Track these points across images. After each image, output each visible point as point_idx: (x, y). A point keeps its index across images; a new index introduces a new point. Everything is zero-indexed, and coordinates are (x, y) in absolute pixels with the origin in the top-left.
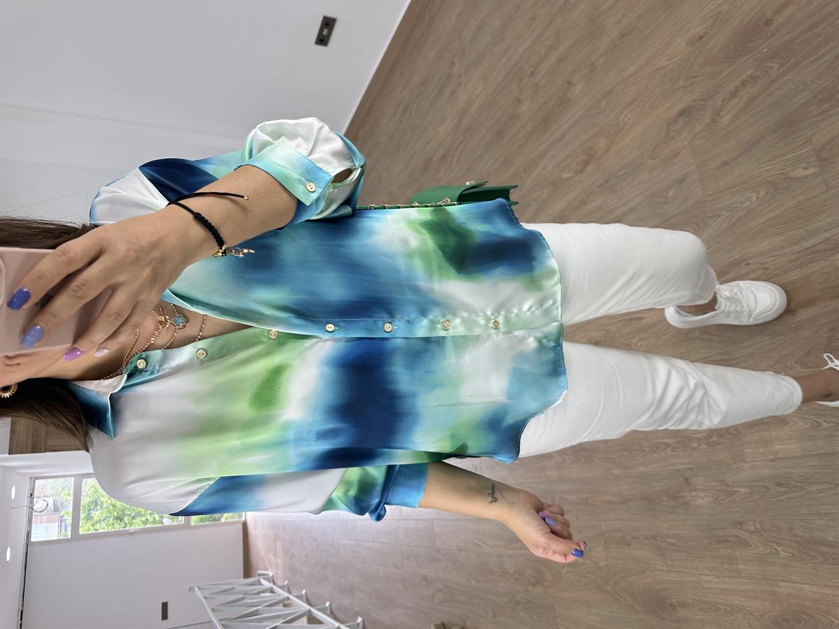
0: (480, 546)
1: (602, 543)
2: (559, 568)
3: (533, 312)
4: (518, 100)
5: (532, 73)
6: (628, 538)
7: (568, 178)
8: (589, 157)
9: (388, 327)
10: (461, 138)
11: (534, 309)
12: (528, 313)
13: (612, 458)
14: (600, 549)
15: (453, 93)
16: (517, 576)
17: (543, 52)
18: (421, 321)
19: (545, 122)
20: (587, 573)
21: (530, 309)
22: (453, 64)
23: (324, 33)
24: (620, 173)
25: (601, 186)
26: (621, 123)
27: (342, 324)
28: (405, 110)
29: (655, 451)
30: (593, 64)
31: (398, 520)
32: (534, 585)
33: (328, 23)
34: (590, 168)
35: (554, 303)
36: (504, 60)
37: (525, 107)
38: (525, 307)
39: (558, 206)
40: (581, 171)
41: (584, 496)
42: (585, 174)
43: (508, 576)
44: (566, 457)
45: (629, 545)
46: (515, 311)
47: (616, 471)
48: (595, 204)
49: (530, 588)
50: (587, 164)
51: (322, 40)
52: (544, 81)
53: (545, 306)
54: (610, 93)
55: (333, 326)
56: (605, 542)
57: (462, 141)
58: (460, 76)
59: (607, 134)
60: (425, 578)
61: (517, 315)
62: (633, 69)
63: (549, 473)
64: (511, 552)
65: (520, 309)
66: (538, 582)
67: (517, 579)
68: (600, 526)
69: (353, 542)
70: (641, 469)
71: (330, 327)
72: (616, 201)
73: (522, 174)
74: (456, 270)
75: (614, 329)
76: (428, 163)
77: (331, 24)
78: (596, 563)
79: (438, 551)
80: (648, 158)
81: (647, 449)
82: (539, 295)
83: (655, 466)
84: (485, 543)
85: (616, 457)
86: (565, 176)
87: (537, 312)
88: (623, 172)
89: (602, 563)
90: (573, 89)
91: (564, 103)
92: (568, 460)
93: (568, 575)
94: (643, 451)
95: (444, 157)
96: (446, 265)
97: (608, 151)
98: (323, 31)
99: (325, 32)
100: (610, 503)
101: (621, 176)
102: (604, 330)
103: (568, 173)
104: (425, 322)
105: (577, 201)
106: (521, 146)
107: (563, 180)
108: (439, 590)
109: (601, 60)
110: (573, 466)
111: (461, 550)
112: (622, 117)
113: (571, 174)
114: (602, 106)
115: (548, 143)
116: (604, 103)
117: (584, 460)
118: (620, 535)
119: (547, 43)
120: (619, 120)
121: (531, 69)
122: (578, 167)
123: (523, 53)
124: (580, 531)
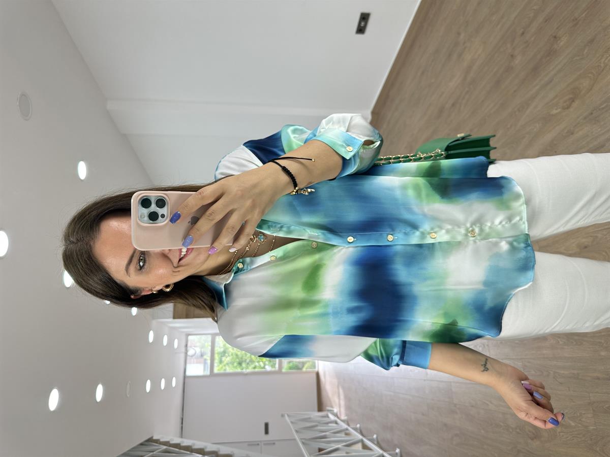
0: (488, 405)
1: (592, 411)
3: (503, 226)
4: (512, 56)
5: (523, 34)
7: (557, 114)
8: (574, 95)
9: (390, 238)
10: (467, 89)
11: (504, 223)
12: (500, 226)
13: (600, 342)
14: (590, 415)
15: (460, 55)
16: (518, 430)
17: (532, 14)
18: (414, 233)
19: (535, 70)
20: (578, 434)
21: (501, 223)
22: (459, 34)
23: (362, 25)
24: (603, 106)
25: (585, 118)
26: (602, 65)
27: (358, 236)
28: (423, 73)
30: (576, 19)
31: (425, 380)
32: (532, 439)
33: (365, 17)
34: (575, 105)
35: (521, 219)
36: (499, 27)
37: (518, 61)
38: (497, 222)
39: (548, 137)
40: (568, 107)
41: (575, 372)
42: (571, 110)
43: (511, 430)
44: (559, 340)
46: (489, 224)
47: (603, 353)
48: (581, 133)
49: (530, 441)
50: (573, 101)
51: (361, 30)
52: (533, 39)
53: (513, 222)
54: (592, 41)
55: (352, 238)
56: (594, 411)
57: (467, 92)
58: (464, 43)
59: (590, 75)
60: (445, 425)
61: (490, 227)
63: (545, 352)
65: (493, 223)
66: (536, 436)
67: (519, 433)
68: (590, 397)
71: (351, 239)
72: (599, 130)
73: (517, 113)
74: (441, 196)
75: (599, 235)
76: (441, 110)
77: (367, 17)
78: (586, 427)
79: (455, 405)
82: (508, 213)
84: (491, 403)
85: (603, 341)
86: (554, 112)
87: (507, 225)
88: (605, 105)
89: (592, 428)
90: (559, 42)
91: (551, 53)
92: (561, 343)
93: (561, 434)
95: (453, 105)
96: (432, 193)
97: (591, 89)
99: (363, 24)
100: (598, 378)
101: (603, 108)
102: (591, 236)
103: (556, 109)
104: (418, 233)
105: (566, 131)
106: (515, 91)
107: (552, 115)
108: (456, 435)
109: (584, 15)
110: (566, 347)
111: (472, 406)
112: (603, 60)
113: (559, 110)
114: (585, 53)
115: (537, 87)
116: (586, 51)
117: (575, 343)
118: (607, 406)
119: (535, 8)
120: (600, 63)
121: (522, 30)
122: (565, 104)
123: (515, 18)
124: (572, 400)
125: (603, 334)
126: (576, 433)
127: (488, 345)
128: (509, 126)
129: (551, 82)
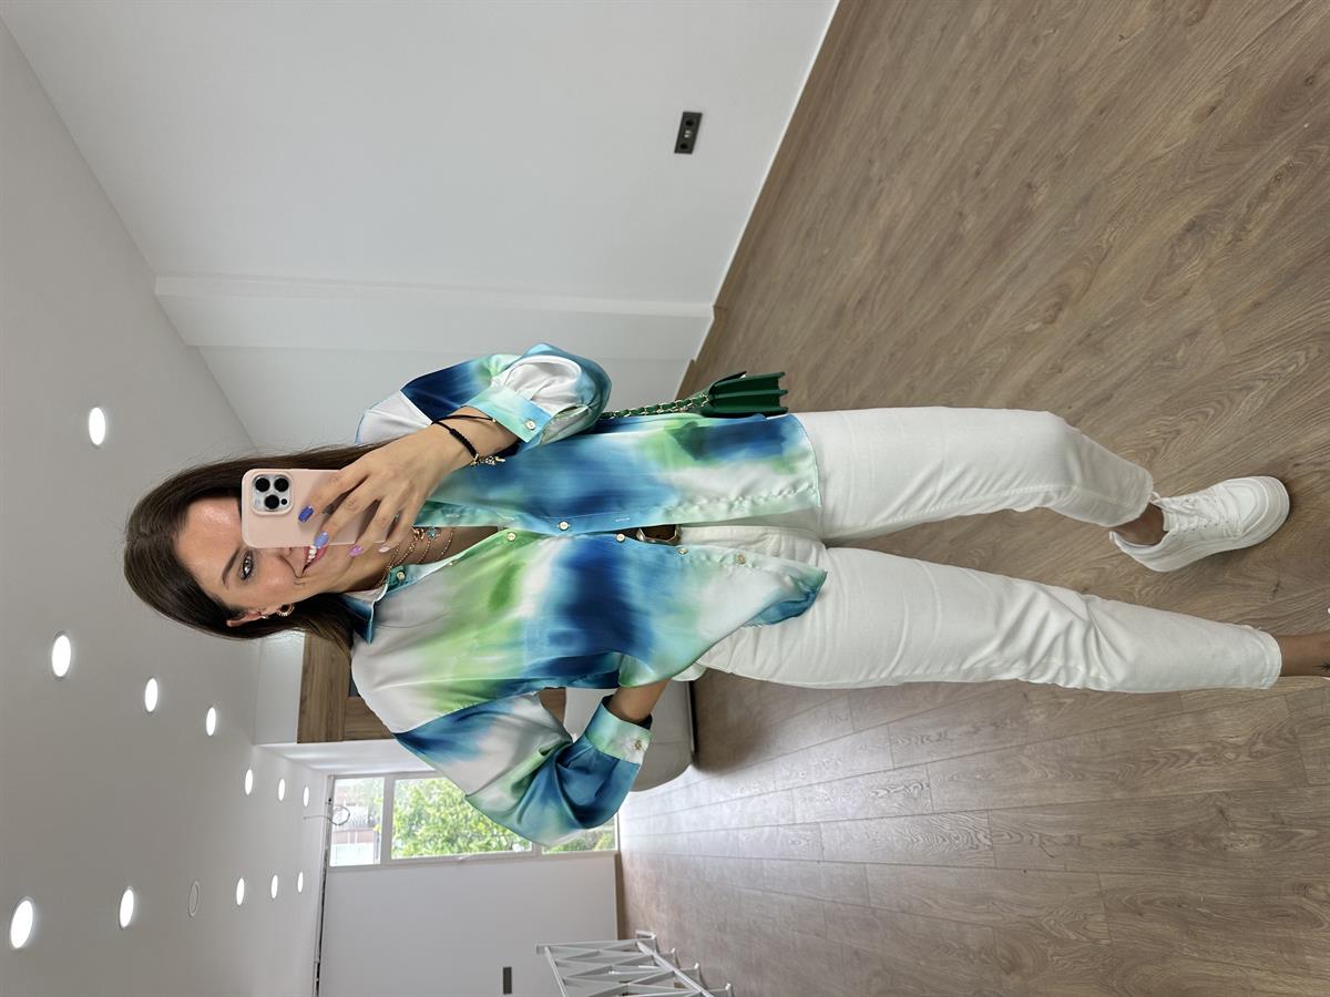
0: (930, 906)
1: (1103, 910)
2: (1042, 947)
3: (785, 496)
4: (961, 214)
5: (978, 173)
6: (1139, 902)
7: (1034, 332)
8: (1063, 298)
10: (884, 273)
11: (786, 493)
12: (780, 498)
13: (1113, 774)
14: (1100, 918)
15: (872, 205)
16: (983, 956)
17: (992, 139)
18: (654, 511)
19: (999, 246)
20: (1083, 957)
21: (781, 493)
22: (871, 162)
23: (686, 136)
24: (1107, 323)
25: (1080, 343)
26: (1104, 246)
27: (574, 521)
28: (808, 234)
29: (1174, 763)
30: (1062, 156)
31: (818, 862)
32: (1008, 974)
33: (691, 122)
34: (1063, 316)
35: (811, 487)
36: (939, 154)
37: (970, 223)
38: (776, 491)
39: (1022, 374)
40: (1053, 320)
41: (1073, 832)
42: (1057, 325)
43: (971, 956)
44: (1047, 771)
45: (1141, 915)
47: (1118, 795)
48: (1073, 371)
49: (1003, 976)
50: (1060, 309)
51: (685, 146)
52: (993, 185)
53: (800, 490)
54: (1086, 199)
55: (565, 523)
56: (1107, 908)
57: (885, 277)
58: (880, 181)
59: (1086, 263)
60: (856, 953)
61: (766, 500)
62: (1117, 161)
63: (1025, 795)
64: (974, 918)
65: (770, 493)
66: (1013, 967)
67: (983, 961)
68: (1099, 881)
69: (760, 893)
70: (1155, 792)
71: (564, 526)
72: (1103, 366)
73: (970, 325)
74: (694, 457)
75: (1108, 567)
76: (840, 311)
77: (695, 121)
78: (1095, 941)
79: (874, 911)
80: (1144, 299)
81: (1162, 761)
82: (791, 478)
83: (1175, 787)
84: (936, 902)
85: (1117, 772)
86: (1031, 327)
87: (790, 496)
88: (1111, 320)
89: (1104, 942)
90: (1035, 195)
91: (1023, 216)
92: (1050, 776)
93: (1055, 958)
94: (1155, 762)
95: (861, 302)
96: (682, 452)
97: (1088, 289)
98: (684, 133)
99: (688, 134)
100: (1112, 844)
101: (1108, 326)
102: (1095, 569)
103: (1034, 323)
105: (1050, 366)
106: (966, 283)
107: (1029, 333)
108: (877, 974)
109: (1073, 150)
110: (1058, 785)
111: (904, 912)
112: (1106, 237)
113: (1037, 325)
114: (1076, 220)
115: (1003, 278)
116: (1078, 216)
117: (1073, 776)
118: (1127, 897)
119: (997, 126)
120: (1101, 241)
121: (976, 167)
122: (1047, 314)
123: (964, 143)
124: (1070, 888)
125: (1117, 757)
126: (1078, 954)
127: (928, 786)
128: (956, 351)
129: (1024, 269)
